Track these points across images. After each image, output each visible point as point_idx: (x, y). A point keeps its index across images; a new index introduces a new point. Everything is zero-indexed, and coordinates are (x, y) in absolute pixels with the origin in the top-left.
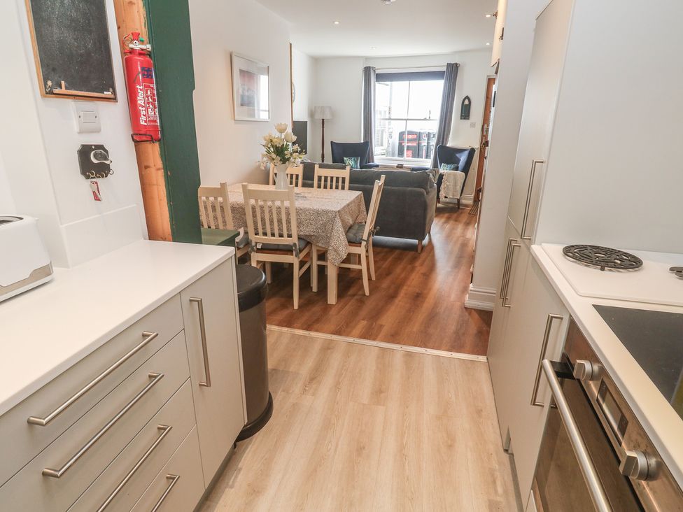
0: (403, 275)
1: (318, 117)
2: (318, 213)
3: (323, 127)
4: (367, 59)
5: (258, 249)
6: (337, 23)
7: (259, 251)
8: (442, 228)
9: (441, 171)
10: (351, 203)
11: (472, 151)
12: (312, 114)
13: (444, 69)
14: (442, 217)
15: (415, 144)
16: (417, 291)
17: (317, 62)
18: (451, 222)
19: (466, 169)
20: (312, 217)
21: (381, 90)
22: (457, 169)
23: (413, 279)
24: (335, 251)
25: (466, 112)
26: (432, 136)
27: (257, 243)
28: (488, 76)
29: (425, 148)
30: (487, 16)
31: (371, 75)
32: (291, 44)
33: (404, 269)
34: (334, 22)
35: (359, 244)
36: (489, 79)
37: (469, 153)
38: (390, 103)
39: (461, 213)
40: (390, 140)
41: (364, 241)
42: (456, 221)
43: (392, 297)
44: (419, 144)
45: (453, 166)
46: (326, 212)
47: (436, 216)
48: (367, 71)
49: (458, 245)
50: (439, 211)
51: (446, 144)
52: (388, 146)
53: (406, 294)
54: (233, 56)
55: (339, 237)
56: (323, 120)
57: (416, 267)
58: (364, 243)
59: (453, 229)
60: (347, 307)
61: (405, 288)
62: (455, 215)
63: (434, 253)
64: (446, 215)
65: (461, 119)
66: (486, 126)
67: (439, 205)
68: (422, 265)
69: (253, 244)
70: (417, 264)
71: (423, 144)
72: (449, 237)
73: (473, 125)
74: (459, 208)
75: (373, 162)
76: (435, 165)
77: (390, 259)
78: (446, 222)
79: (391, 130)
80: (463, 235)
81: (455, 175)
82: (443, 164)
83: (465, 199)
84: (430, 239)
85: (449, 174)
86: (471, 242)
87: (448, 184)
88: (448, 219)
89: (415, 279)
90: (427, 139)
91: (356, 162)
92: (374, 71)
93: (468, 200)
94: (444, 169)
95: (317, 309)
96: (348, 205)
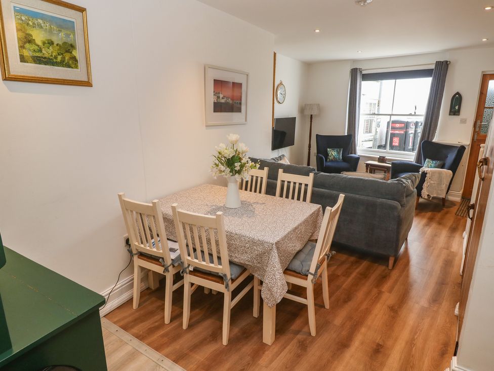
0: (364, 307)
1: (308, 113)
2: (254, 242)
3: (311, 121)
4: (354, 61)
5: (190, 271)
6: (317, 31)
7: (191, 272)
8: (422, 233)
9: (425, 169)
10: (300, 225)
11: (462, 148)
12: (302, 110)
13: (433, 67)
14: (423, 217)
15: (403, 132)
16: (378, 340)
17: (309, 68)
18: (434, 225)
19: (454, 167)
20: (247, 245)
21: (367, 88)
22: (442, 167)
23: (376, 315)
24: (269, 290)
25: (456, 107)
26: (420, 124)
27: (189, 265)
28: (483, 72)
29: (412, 136)
30: (487, 9)
31: (357, 75)
32: (275, 54)
33: (369, 293)
34: (315, 30)
35: (305, 276)
36: (484, 75)
37: (458, 151)
38: (380, 97)
39: (447, 213)
40: (378, 130)
41: (311, 274)
42: (440, 223)
43: (343, 345)
44: (406, 133)
45: (438, 162)
46: (262, 243)
47: (417, 215)
48: (354, 72)
49: (440, 263)
50: (422, 208)
51: (432, 139)
52: (376, 134)
53: (362, 343)
54: (207, 68)
55: (274, 275)
56: (311, 115)
57: (384, 292)
58: (310, 277)
59: (436, 235)
60: (283, 354)
61: (363, 330)
62: (439, 215)
63: (408, 271)
64: (429, 214)
65: (450, 115)
66: (479, 122)
67: (421, 200)
68: (390, 291)
69: (186, 265)
70: (386, 287)
71: (410, 132)
72: (430, 246)
73: (464, 121)
74: (444, 205)
75: (355, 154)
76: (419, 159)
77: (353, 275)
78: (427, 225)
79: (378, 120)
80: (448, 247)
81: (440, 173)
82: (427, 160)
83: (451, 195)
84: (406, 249)
85: (433, 173)
86: (457, 258)
87: (432, 182)
88: (431, 219)
89: (378, 315)
90: (414, 127)
91: (338, 153)
92: (361, 72)
93: (456, 196)
94: (428, 167)
95: (247, 348)
96: (296, 228)
